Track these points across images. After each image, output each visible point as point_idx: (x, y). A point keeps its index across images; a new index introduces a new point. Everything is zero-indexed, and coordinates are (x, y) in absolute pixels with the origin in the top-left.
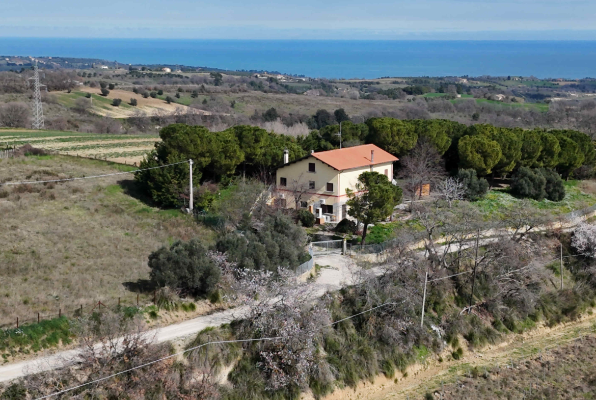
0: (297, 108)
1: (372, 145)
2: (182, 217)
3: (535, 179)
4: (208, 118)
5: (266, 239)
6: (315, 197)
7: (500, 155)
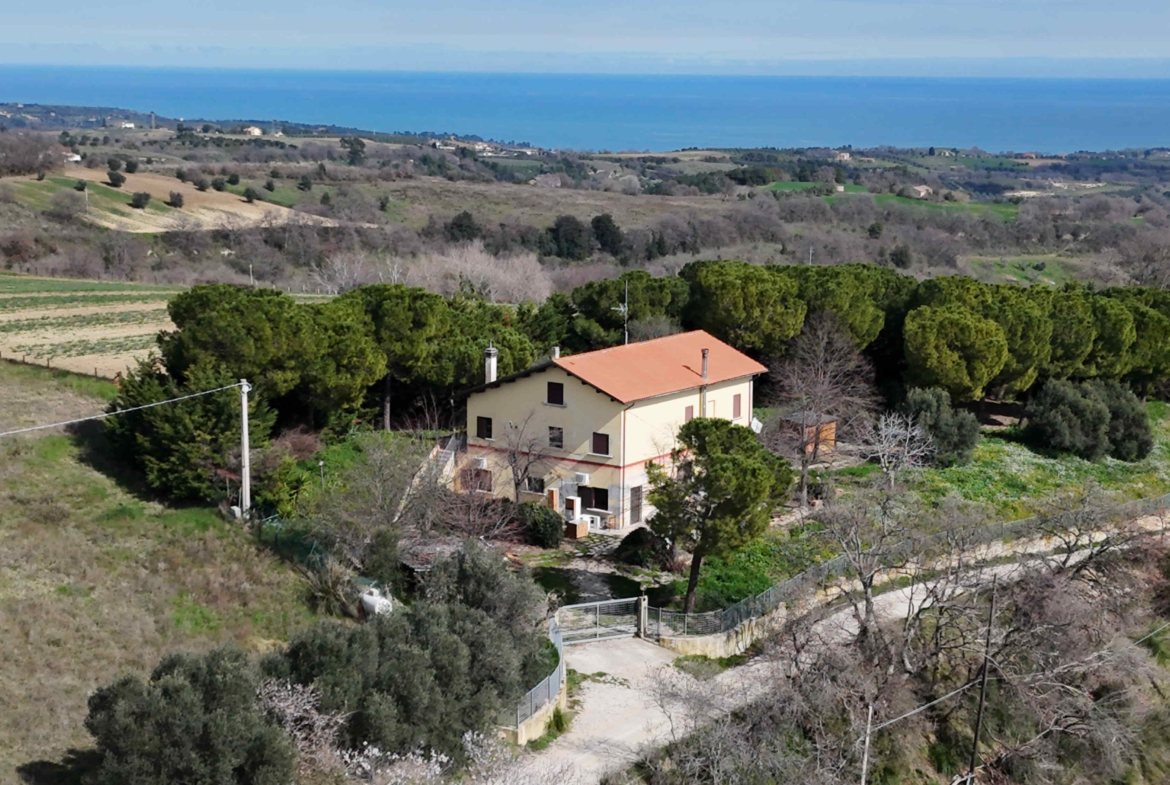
0: (516, 212)
1: (700, 334)
2: (221, 530)
3: (1084, 410)
4: (331, 233)
5: (435, 629)
6: (561, 469)
7: (1006, 355)
